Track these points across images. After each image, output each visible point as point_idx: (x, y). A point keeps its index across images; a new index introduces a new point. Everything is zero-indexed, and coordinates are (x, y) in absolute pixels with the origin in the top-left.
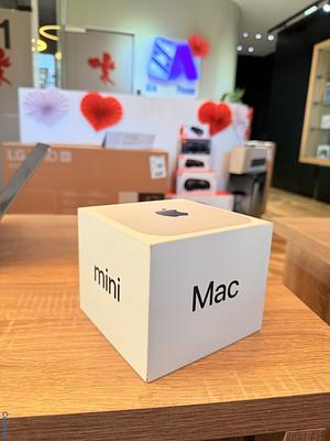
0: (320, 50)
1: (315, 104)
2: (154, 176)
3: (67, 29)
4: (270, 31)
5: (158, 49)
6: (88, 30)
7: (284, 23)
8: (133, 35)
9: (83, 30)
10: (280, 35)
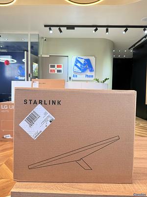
3: (42, 56)
6: (50, 56)
7: (134, 45)
8: (68, 56)
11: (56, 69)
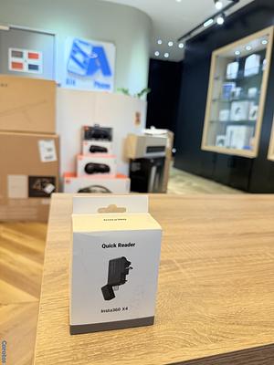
0: (217, 57)
1: (214, 101)
2: (43, 160)
4: (180, 40)
5: (76, 49)
6: (11, 28)
7: (189, 34)
8: (54, 35)
9: (7, 28)
10: (188, 43)
11: (26, 61)
